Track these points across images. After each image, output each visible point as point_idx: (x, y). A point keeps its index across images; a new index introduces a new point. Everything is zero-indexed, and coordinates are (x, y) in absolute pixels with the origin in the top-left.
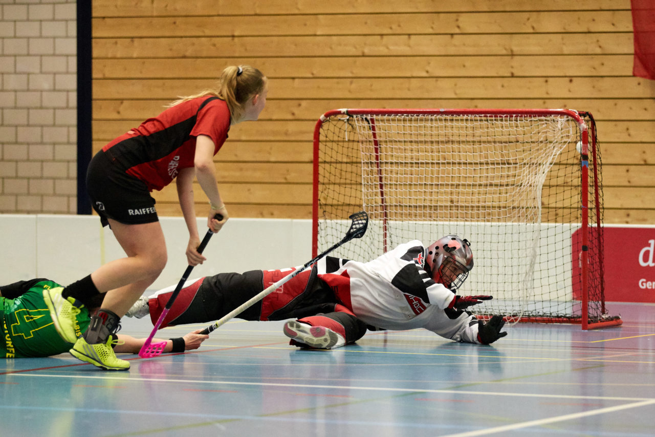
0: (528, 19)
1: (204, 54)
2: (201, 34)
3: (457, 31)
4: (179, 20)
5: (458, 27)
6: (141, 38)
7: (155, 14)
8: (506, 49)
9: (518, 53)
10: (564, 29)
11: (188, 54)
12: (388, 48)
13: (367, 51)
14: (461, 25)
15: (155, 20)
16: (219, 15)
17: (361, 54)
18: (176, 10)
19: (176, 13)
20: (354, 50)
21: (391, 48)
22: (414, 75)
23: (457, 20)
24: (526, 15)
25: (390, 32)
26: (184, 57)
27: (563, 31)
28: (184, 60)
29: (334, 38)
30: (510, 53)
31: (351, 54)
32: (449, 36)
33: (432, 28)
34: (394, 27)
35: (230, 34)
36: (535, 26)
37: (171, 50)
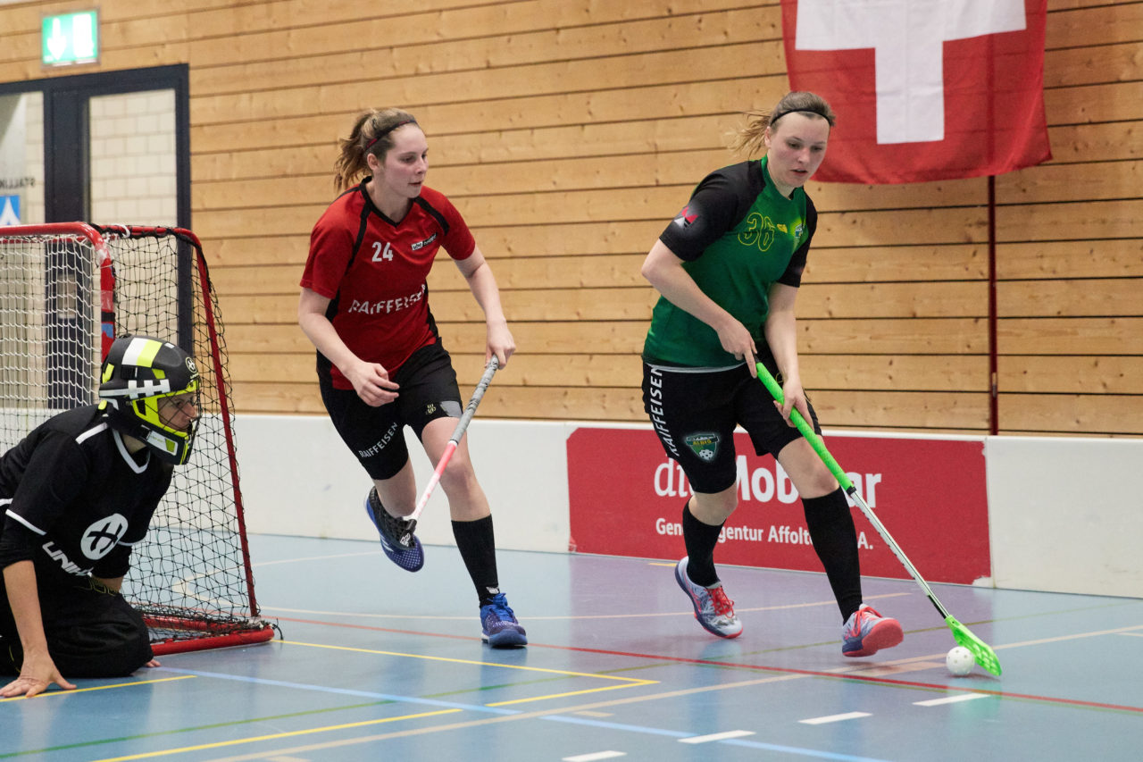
0: (675, 96)
1: (306, 171)
2: (301, 141)
3: (589, 119)
4: (279, 123)
5: (590, 113)
6: (239, 151)
7: (254, 117)
8: (648, 143)
9: (664, 149)
10: (721, 107)
11: (289, 171)
12: (507, 149)
13: (485, 156)
14: (593, 110)
15: (254, 126)
16: (321, 114)
17: (477, 161)
18: (275, 109)
19: (274, 115)
20: (469, 154)
21: (513, 149)
22: (540, 189)
23: (588, 103)
24: (673, 89)
25: (509, 125)
26: (285, 176)
27: (719, 111)
28: (285, 179)
29: (447, 139)
30: (653, 150)
31: (466, 161)
32: (580, 127)
33: (559, 116)
34: (515, 118)
35: (331, 140)
36: (684, 105)
37: (271, 166)
